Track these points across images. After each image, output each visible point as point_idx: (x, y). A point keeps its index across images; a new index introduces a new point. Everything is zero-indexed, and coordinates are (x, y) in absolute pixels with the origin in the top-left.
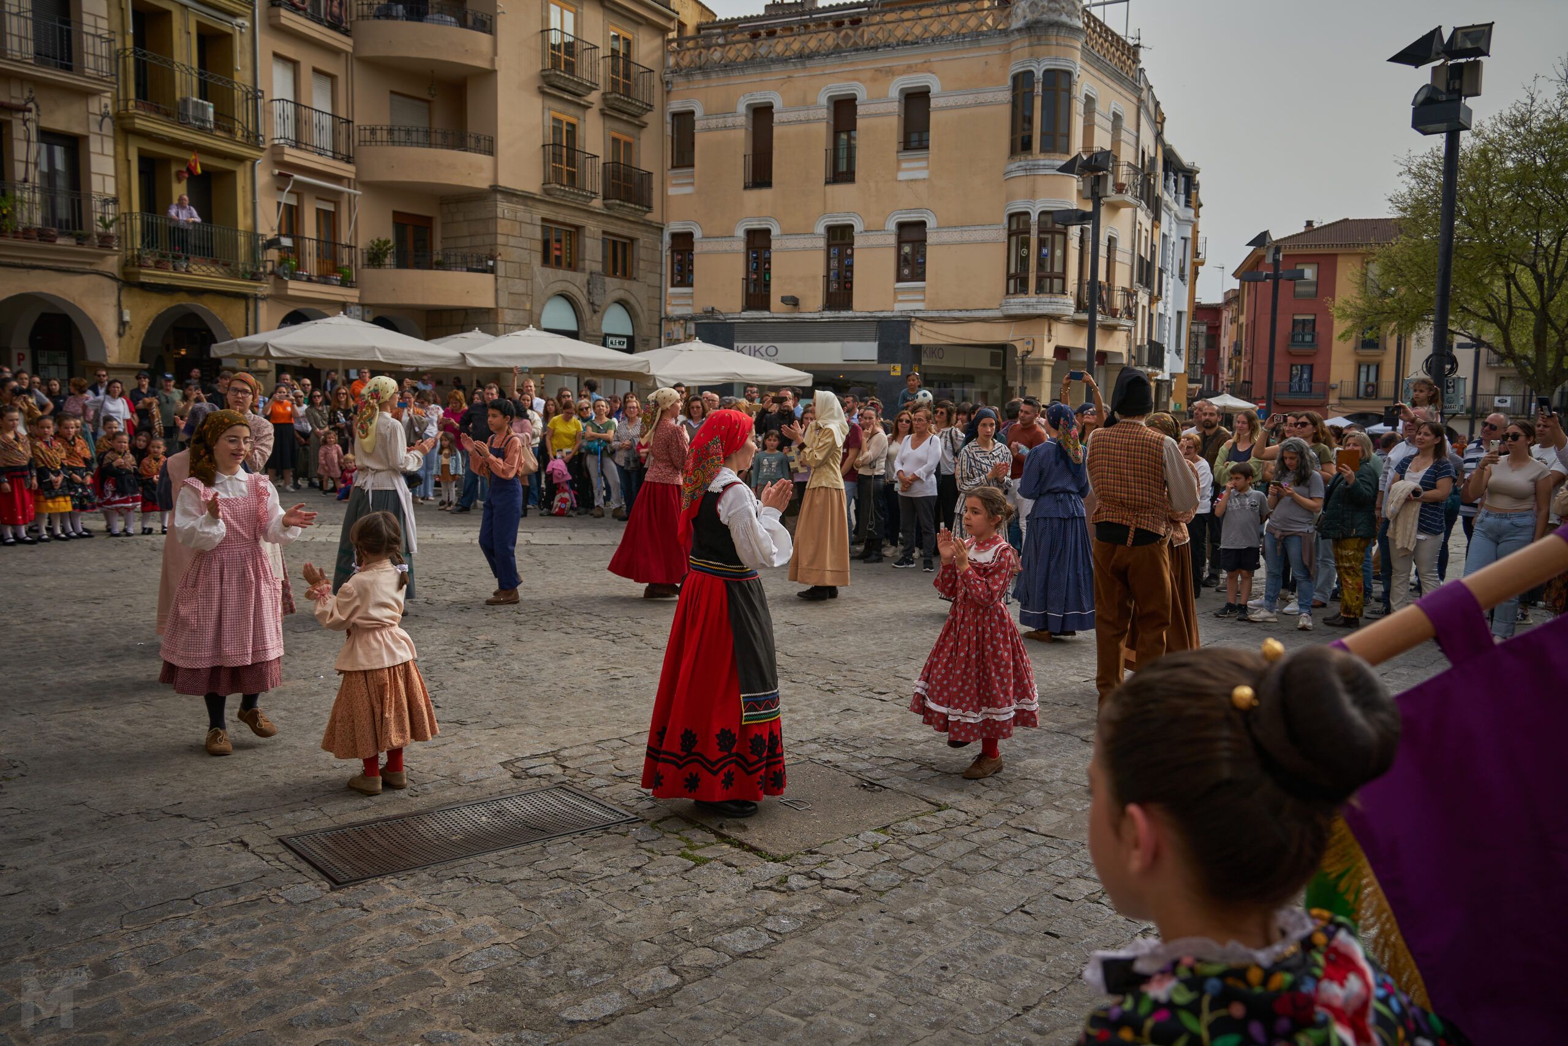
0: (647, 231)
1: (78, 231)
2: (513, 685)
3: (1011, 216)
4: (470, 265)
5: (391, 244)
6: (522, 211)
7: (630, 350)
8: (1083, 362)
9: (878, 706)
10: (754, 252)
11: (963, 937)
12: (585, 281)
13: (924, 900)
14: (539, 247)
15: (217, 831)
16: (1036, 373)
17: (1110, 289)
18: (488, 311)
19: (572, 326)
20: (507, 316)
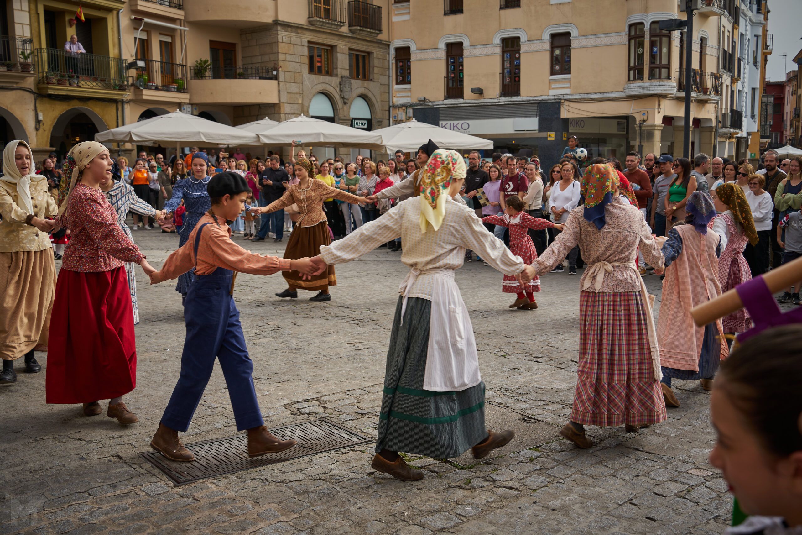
0: (379, 47)
1: (8, 62)
2: (292, 354)
3: (631, 26)
4: (261, 75)
5: (209, 62)
6: (294, 37)
7: (370, 128)
8: (680, 127)
9: (535, 366)
10: (452, 59)
11: (589, 520)
12: (338, 83)
13: (563, 495)
14: (306, 60)
15: (102, 450)
16: (650, 135)
17: (702, 74)
18: (274, 105)
19: (330, 114)
20: (286, 109)
